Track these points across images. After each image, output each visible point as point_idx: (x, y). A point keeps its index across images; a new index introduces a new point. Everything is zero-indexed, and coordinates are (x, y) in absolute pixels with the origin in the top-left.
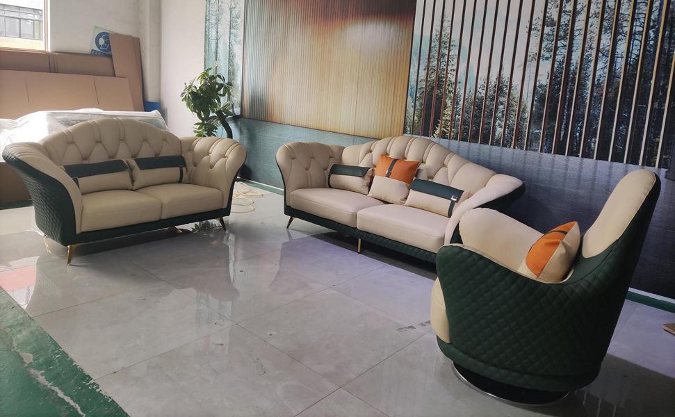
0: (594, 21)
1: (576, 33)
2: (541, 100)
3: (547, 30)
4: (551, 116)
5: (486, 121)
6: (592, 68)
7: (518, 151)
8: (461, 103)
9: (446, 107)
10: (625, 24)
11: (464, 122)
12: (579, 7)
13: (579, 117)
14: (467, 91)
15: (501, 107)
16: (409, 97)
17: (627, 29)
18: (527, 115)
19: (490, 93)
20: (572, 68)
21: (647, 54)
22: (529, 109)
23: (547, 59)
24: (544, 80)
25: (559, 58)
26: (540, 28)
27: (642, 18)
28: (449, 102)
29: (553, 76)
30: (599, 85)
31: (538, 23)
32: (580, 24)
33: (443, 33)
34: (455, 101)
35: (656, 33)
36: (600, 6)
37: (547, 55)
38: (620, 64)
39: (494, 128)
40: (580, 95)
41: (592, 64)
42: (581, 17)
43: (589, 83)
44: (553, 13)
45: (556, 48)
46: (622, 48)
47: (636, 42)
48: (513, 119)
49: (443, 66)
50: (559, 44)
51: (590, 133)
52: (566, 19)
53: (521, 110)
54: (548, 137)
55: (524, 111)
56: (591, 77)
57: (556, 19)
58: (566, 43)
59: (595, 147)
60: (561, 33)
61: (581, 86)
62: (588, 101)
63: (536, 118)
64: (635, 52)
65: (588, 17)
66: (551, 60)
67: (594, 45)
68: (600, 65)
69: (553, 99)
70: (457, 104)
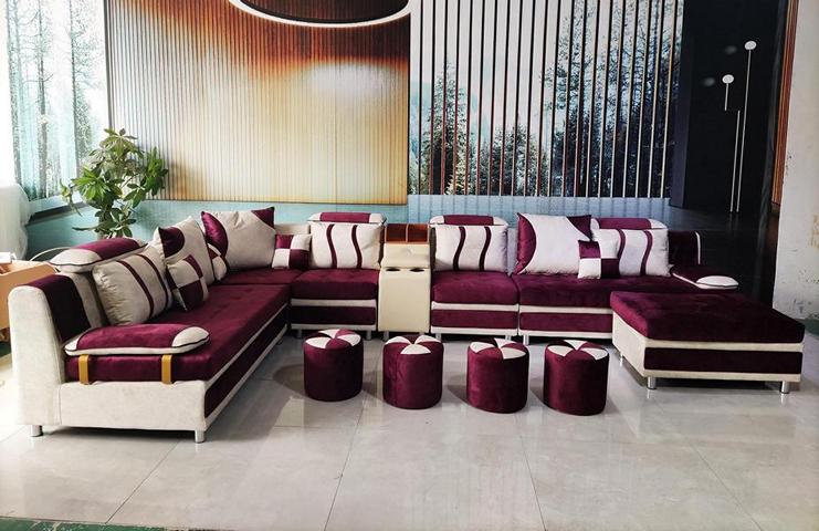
0: (601, 74)
1: (586, 84)
2: (560, 147)
3: (559, 80)
4: (570, 162)
5: (506, 172)
6: (602, 116)
7: (542, 198)
8: (476, 155)
9: (458, 161)
10: (627, 76)
11: (481, 175)
12: (586, 60)
13: (594, 161)
14: (482, 143)
15: (521, 156)
16: (411, 152)
17: (629, 81)
18: (548, 162)
19: (508, 143)
20: (585, 116)
21: (647, 102)
22: (549, 157)
23: (561, 107)
24: (561, 128)
25: (572, 107)
26: (553, 78)
27: (641, 71)
28: (461, 155)
29: (569, 124)
30: (610, 131)
31: (550, 73)
32: (588, 76)
33: (448, 81)
34: (469, 154)
35: (652, 84)
36: (606, 59)
37: (561, 104)
38: (626, 111)
39: (515, 178)
40: (594, 141)
41: (602, 111)
42: (589, 69)
43: (601, 129)
44: (564, 64)
45: (569, 98)
46: (626, 97)
47: (638, 92)
48: (535, 168)
49: (450, 116)
50: (571, 94)
51: (606, 175)
52: (575, 70)
53: (542, 159)
54: (569, 182)
55: (544, 159)
56: (602, 124)
57: (567, 70)
58: (578, 93)
59: (611, 186)
60: (573, 84)
61: (595, 132)
62: (601, 146)
63: (556, 165)
64: (637, 100)
65: (595, 70)
66: (565, 108)
67: (603, 95)
68: (609, 113)
69: (570, 145)
70: (472, 156)
